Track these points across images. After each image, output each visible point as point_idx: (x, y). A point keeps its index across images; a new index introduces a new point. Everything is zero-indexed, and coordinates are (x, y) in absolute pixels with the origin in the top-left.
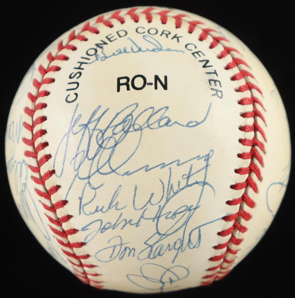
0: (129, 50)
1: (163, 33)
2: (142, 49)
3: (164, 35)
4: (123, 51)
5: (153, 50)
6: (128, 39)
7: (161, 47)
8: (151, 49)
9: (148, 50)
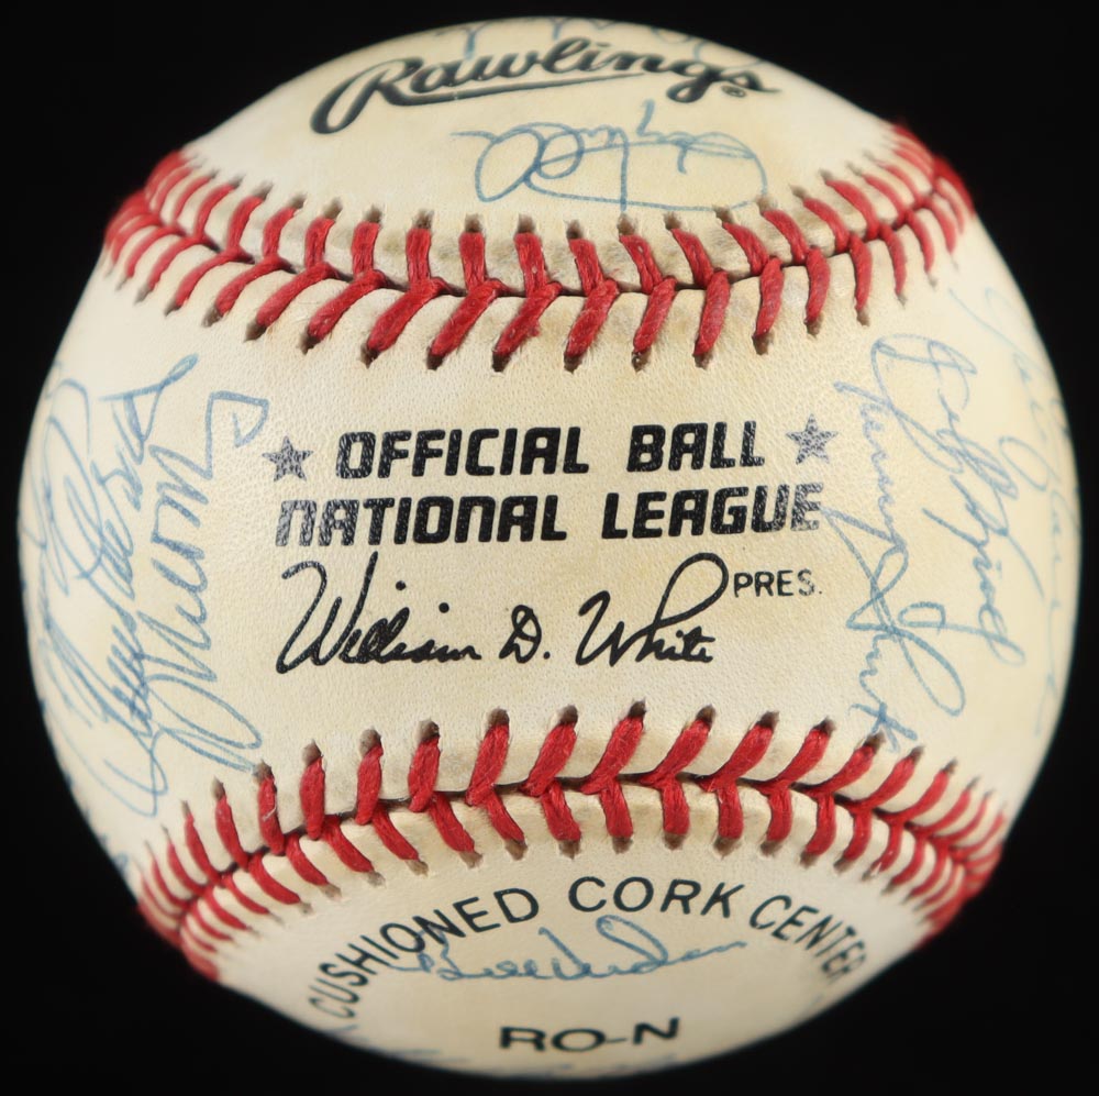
0: (544, 968)
1: (671, 896)
2: (595, 970)
3: (676, 905)
4: (521, 970)
5: (635, 970)
6: (543, 931)
7: (664, 952)
8: (625, 966)
9: (615, 971)
